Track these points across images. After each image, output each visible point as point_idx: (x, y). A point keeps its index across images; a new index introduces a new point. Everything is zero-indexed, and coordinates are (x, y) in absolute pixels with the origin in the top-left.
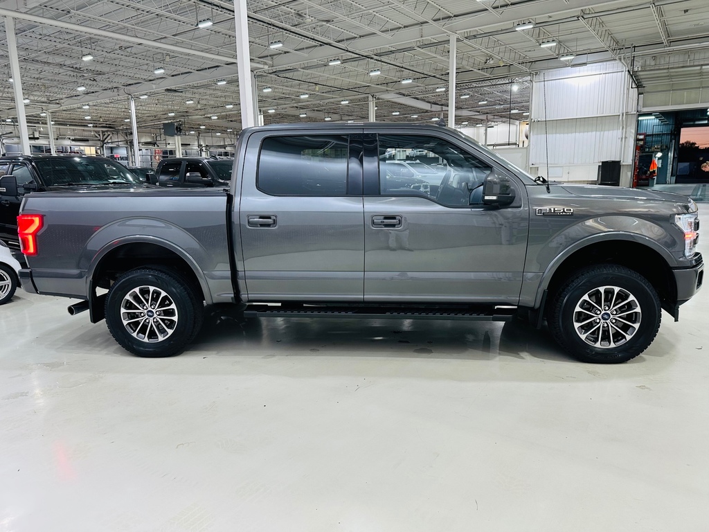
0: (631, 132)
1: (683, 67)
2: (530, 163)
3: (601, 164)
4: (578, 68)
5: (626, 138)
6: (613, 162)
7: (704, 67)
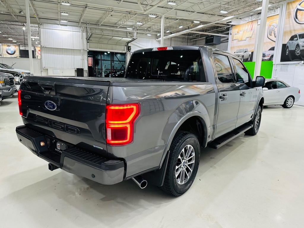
0: (85, 57)
1: (108, 36)
2: (43, 67)
3: (76, 69)
4: (63, 27)
5: (83, 59)
6: (81, 69)
7: (114, 37)
